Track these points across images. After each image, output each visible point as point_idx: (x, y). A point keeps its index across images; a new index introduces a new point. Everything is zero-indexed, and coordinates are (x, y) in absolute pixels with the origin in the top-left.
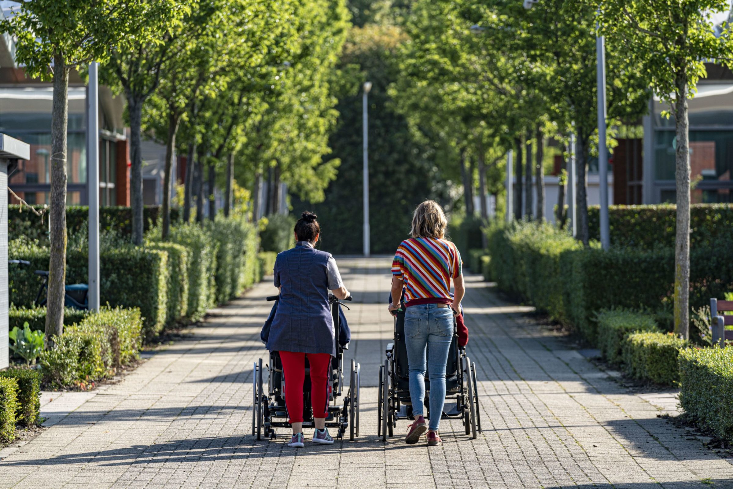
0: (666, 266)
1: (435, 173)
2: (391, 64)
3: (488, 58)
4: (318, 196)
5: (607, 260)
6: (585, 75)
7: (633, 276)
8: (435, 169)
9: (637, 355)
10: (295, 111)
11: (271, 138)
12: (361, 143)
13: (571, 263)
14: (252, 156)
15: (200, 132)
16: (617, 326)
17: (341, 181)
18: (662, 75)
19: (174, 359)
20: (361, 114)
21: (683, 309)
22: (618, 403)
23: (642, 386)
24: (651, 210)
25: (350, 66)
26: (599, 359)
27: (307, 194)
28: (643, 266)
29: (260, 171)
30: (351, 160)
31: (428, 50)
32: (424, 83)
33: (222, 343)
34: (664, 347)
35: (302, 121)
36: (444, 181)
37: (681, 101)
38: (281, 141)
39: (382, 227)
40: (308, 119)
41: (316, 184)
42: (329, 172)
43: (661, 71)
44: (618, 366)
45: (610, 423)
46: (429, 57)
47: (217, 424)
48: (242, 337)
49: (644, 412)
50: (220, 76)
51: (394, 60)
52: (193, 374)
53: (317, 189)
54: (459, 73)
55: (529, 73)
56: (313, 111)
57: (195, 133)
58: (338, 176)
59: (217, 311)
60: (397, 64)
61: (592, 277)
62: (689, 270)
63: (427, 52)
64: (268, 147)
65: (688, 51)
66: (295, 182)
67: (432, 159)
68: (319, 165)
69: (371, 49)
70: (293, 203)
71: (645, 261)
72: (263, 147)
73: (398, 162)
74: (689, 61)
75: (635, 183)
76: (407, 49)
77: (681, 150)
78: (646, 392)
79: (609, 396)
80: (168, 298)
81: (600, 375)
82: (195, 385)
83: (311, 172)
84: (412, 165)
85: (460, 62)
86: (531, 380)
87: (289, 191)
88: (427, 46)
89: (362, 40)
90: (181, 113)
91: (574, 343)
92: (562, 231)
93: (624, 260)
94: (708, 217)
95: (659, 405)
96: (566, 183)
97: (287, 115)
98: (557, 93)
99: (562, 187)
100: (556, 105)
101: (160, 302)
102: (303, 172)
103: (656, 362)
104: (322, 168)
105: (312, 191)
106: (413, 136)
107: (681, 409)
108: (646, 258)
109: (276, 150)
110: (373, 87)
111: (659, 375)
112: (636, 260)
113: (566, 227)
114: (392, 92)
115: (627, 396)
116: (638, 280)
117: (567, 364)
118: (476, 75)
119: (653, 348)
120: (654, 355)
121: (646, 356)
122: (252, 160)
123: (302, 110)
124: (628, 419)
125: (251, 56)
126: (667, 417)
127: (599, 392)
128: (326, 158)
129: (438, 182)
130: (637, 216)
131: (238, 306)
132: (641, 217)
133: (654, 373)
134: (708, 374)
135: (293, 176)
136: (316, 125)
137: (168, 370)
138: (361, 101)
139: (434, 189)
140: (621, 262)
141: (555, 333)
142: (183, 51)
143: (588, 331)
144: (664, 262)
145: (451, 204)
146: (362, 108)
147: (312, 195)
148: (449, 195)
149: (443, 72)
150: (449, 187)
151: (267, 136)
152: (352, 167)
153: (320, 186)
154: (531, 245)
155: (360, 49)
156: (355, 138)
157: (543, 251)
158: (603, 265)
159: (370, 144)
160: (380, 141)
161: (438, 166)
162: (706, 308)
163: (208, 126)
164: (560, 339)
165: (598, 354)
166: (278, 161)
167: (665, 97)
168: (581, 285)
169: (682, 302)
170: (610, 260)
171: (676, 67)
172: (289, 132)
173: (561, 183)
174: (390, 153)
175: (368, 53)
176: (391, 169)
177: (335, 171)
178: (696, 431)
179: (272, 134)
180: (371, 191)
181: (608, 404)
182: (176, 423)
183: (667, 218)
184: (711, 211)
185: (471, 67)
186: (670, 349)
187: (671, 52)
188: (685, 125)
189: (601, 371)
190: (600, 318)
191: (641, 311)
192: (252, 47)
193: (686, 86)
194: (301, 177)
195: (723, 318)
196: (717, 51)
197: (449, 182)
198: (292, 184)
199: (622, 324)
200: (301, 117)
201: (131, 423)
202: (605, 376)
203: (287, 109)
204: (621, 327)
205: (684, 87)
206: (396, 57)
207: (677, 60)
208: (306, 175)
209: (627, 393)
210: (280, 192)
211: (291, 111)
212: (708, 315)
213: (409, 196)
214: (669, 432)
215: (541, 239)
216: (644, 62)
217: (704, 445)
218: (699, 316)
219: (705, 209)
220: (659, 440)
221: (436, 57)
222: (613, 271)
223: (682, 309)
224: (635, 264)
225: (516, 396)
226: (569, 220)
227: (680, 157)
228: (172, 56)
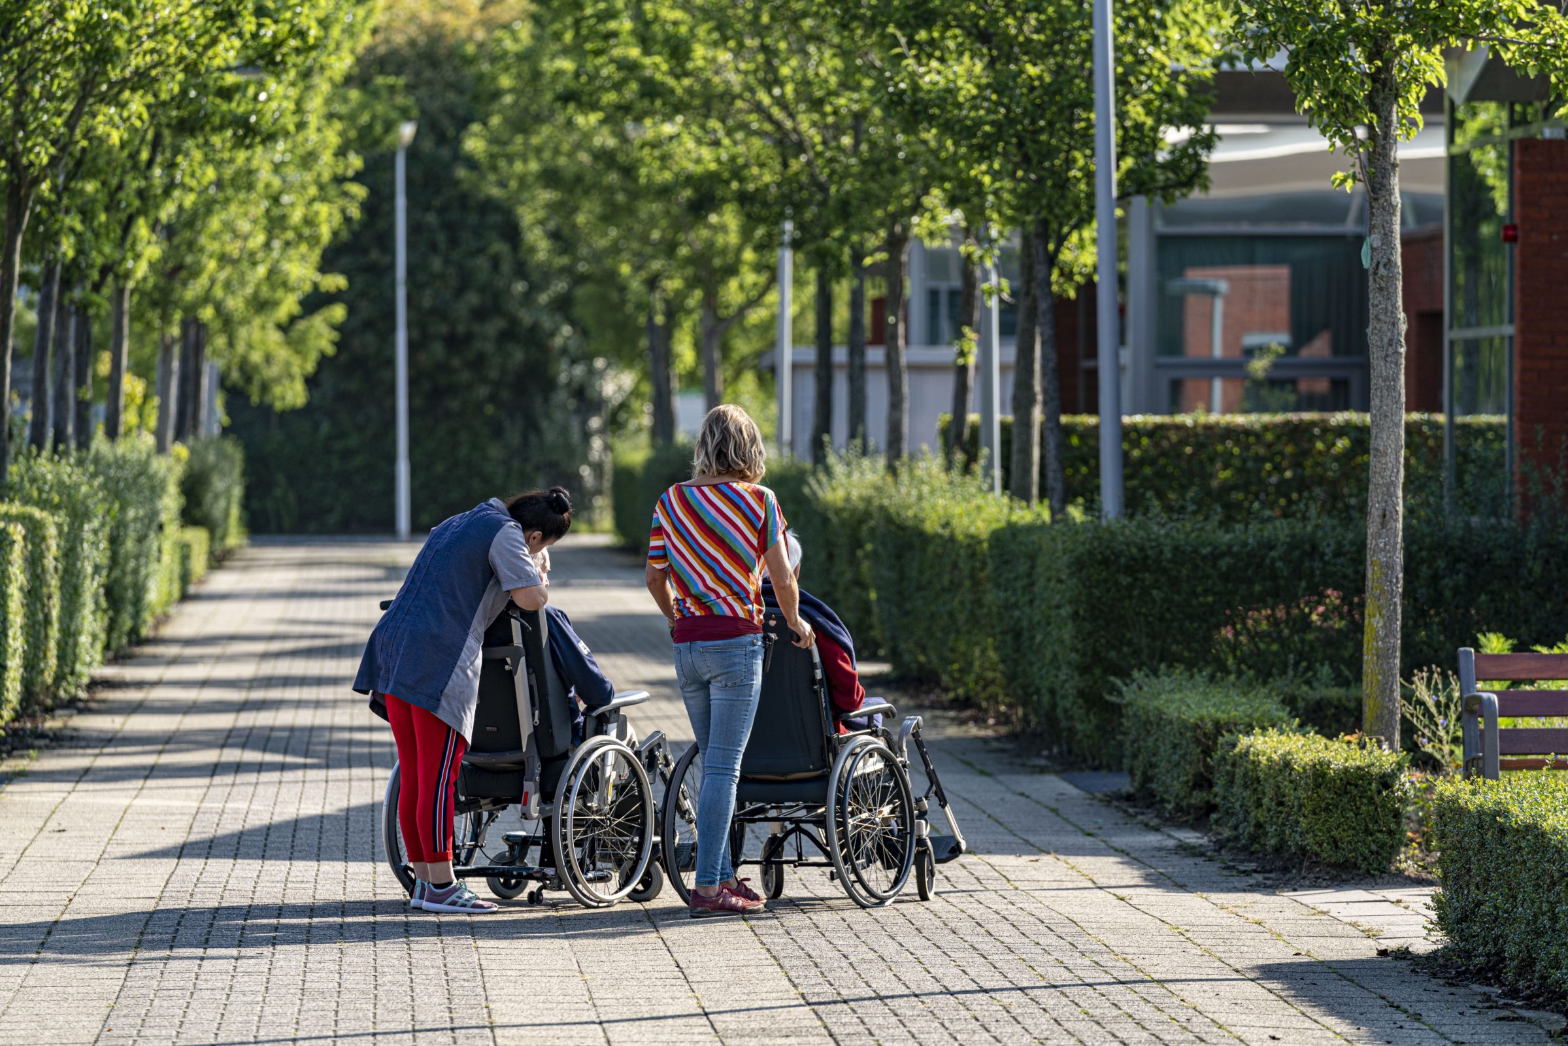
0: (1279, 564)
1: (568, 338)
2: (480, 77)
3: (761, 58)
4: (293, 394)
5: (1134, 550)
6: (1052, 90)
7: (1199, 589)
8: (566, 330)
9: (1270, 792)
10: (260, 186)
11: (202, 250)
12: (392, 267)
13: (1032, 557)
14: (156, 296)
15: (72, 230)
16: (1191, 716)
17: (343, 358)
18: (1337, 80)
19: (56, 798)
20: (392, 197)
21: (1387, 673)
22: (1257, 917)
23: (1285, 870)
24: (1180, 428)
25: (380, 80)
26: (1129, 798)
27: (265, 388)
28: (1224, 563)
29: (175, 331)
30: (366, 309)
31: (614, 34)
32: (594, 118)
33: (160, 752)
34: (1346, 770)
35: (276, 212)
36: (588, 358)
37: (1384, 147)
38: (224, 259)
39: (440, 468)
40: (292, 205)
41: (288, 364)
42: (319, 335)
43: (1333, 71)
44: (1200, 817)
45: (1269, 972)
46: (617, 52)
47: (249, 974)
48: (201, 738)
49: (1336, 941)
50: (133, 90)
51: (485, 67)
52: (122, 834)
53: (291, 377)
54: (689, 91)
55: (916, 87)
56: (304, 187)
57: (57, 233)
58: (339, 345)
59: (110, 672)
60: (494, 79)
61: (1097, 593)
62: (1401, 575)
63: (612, 41)
64: (195, 272)
65: (1401, 19)
66: (236, 360)
67: (563, 305)
68: (293, 319)
69: (412, 43)
70: (230, 409)
71: (1228, 552)
72: (183, 274)
73: (480, 314)
74: (1405, 46)
75: (1086, 364)
76: (516, 40)
77: (1382, 271)
78: (1303, 887)
79: (1215, 897)
80: (27, 642)
81: (1153, 839)
82: (141, 865)
83: (275, 336)
84: (514, 322)
85: (690, 66)
86: (989, 852)
87: (223, 382)
88: (612, 25)
89: (391, 20)
90: (37, 181)
91: (1039, 755)
92: (968, 478)
93: (1176, 549)
94: (1320, 445)
95: (1365, 923)
96: (972, 360)
97: (242, 195)
98: (987, 135)
99: (962, 370)
100: (984, 167)
101: (10, 650)
102: (257, 335)
103: (1327, 809)
104: (301, 325)
105: (277, 380)
106: (532, 250)
107: (1438, 935)
108: (1230, 547)
109: (213, 281)
110: (418, 134)
111: (1335, 843)
112: (1205, 551)
113: (978, 468)
114: (474, 144)
115: (1257, 897)
116: (1210, 599)
117: (1055, 811)
118: (729, 97)
119: (1319, 773)
120: (1322, 791)
121: (1301, 794)
122: (154, 304)
123: (276, 182)
124: (1304, 959)
125: (214, 41)
126: (1403, 954)
127: (1182, 887)
128: (314, 302)
129: (574, 362)
130: (1145, 441)
131: (155, 661)
132: (1157, 445)
133: (1321, 837)
134: (1546, 848)
135: (231, 344)
136: (309, 221)
137: (52, 825)
138: (392, 167)
139: (563, 378)
140: (1168, 555)
141: (973, 731)
142: (59, 24)
143: (1085, 726)
144: (1274, 554)
145: (606, 412)
146: (392, 183)
147: (277, 390)
148: (600, 393)
149: (651, 90)
150: (601, 374)
151: (191, 245)
152: (368, 325)
153: (296, 370)
154: (892, 510)
155: (387, 41)
156: (375, 255)
157: (931, 526)
158: (1123, 560)
159: (411, 271)
160: (437, 264)
161: (573, 323)
162: (1431, 672)
163: (86, 214)
164: (995, 745)
165: (1125, 784)
166: (219, 307)
167: (1343, 138)
168: (1065, 611)
169: (1384, 656)
170: (1141, 549)
171: (1370, 60)
172: (246, 238)
173: (961, 361)
174: (461, 291)
175: (407, 52)
176: (461, 329)
177: (335, 336)
178: (1505, 995)
179: (203, 240)
180: (412, 382)
181: (1223, 918)
182: (137, 970)
183: (1220, 448)
184: (1326, 429)
185: (716, 80)
186: (1362, 778)
187: (1359, 22)
188: (1394, 207)
189: (1148, 828)
190: (1129, 694)
191: (1232, 678)
192: (218, 16)
193: (1395, 108)
194: (250, 346)
195: (1495, 698)
196: (1477, 21)
197: (600, 363)
198: (229, 368)
199: (1204, 712)
200: (276, 200)
201: (21, 970)
202: (1171, 843)
203: (243, 181)
204: (1202, 719)
205: (1390, 112)
206: (494, 60)
207: (1376, 44)
208: (263, 342)
209: (1251, 889)
210: (205, 382)
211: (250, 187)
212: (1436, 690)
213: (505, 395)
214: (1436, 996)
215: (920, 498)
216: (1292, 47)
217: (1550, 1035)
218: (1413, 692)
219: (1313, 424)
220: (1425, 1018)
221: (634, 52)
222: (1148, 577)
223: (1384, 674)
224: (1204, 558)
225: (976, 895)
226: (985, 451)
227: (1381, 289)
228: (30, 37)
